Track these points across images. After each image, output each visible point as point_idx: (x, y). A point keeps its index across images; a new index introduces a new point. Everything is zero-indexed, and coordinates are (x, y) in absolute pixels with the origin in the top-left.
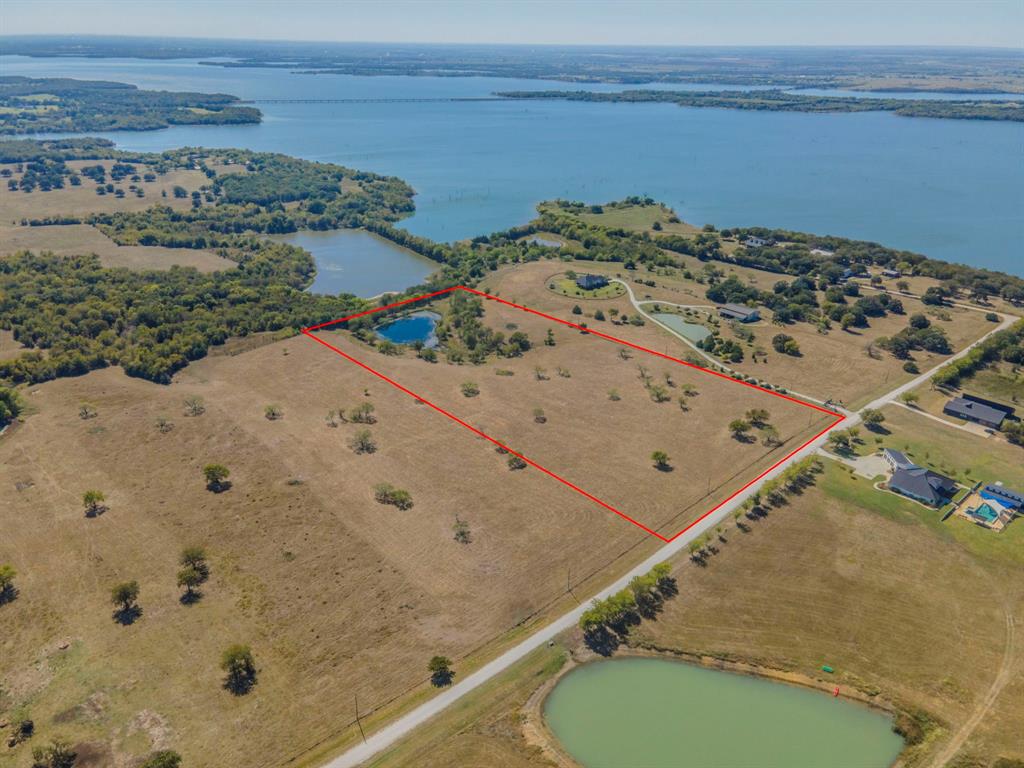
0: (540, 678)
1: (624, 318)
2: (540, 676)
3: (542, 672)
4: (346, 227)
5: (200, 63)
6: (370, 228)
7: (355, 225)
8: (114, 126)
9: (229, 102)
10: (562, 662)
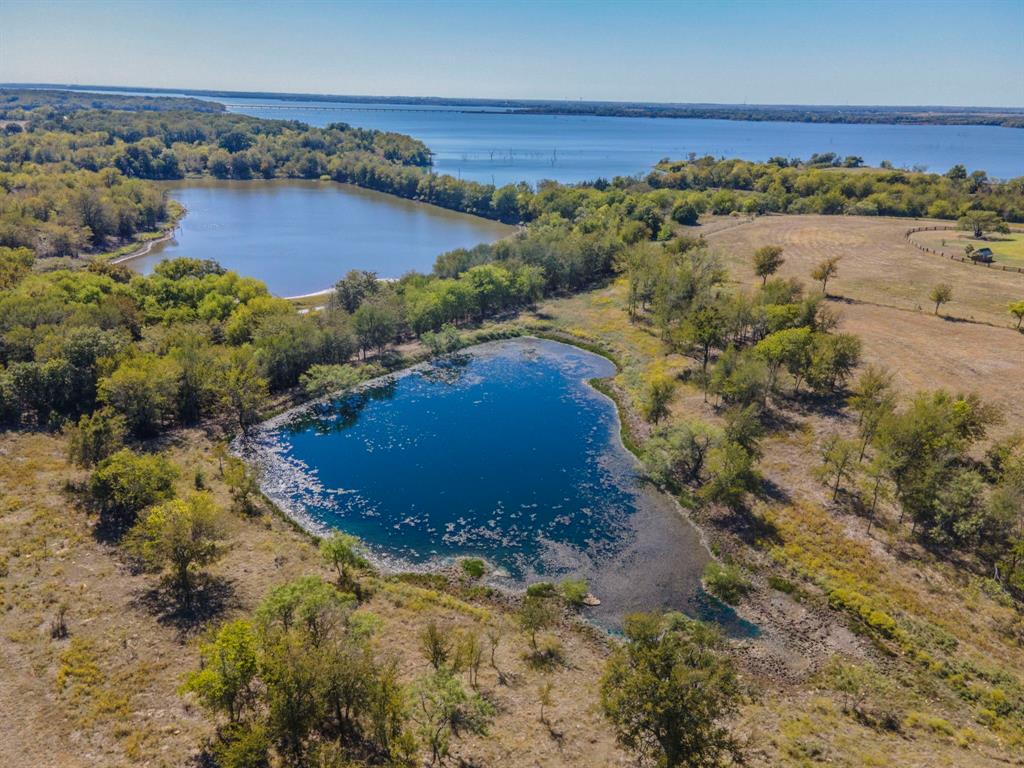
4: (291, 176)
6: (340, 178)
7: (311, 173)
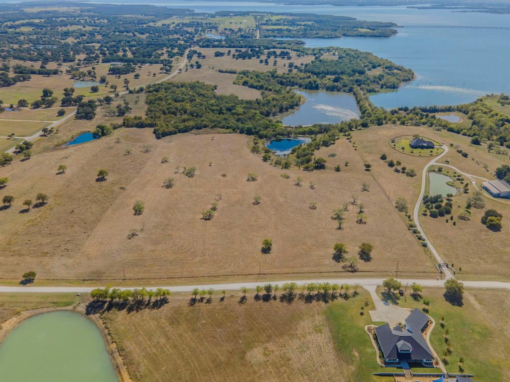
0: (51, 305)
1: (404, 169)
2: (53, 304)
3: (56, 303)
4: (344, 91)
5: (408, 7)
6: (354, 94)
7: (350, 91)
8: (317, 36)
9: (390, 26)
10: (68, 304)
